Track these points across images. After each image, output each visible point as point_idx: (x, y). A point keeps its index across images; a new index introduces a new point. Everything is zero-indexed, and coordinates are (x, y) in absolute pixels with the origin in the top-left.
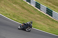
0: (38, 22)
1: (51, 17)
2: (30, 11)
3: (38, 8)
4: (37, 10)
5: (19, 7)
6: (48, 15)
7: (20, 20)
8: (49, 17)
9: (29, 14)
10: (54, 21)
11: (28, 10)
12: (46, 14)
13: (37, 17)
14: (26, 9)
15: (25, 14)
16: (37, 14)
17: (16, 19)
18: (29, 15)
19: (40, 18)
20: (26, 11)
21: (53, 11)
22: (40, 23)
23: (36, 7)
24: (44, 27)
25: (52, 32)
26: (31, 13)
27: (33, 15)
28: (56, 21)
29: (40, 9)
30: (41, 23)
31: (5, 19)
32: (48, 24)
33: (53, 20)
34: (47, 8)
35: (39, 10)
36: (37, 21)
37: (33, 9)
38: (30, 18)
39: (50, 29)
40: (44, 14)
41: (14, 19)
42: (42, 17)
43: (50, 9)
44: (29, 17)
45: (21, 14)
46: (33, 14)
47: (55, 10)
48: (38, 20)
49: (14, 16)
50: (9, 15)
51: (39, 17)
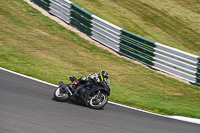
1: (86, 38)
2: (13, 18)
4: (39, 13)
6: (75, 30)
9: (9, 26)
10: (98, 49)
11: (7, 14)
12: (70, 28)
13: (40, 37)
16: (39, 27)
18: (9, 31)
19: (49, 41)
21: (93, 16)
22: (49, 57)
23: (35, 1)
24: (62, 71)
26: (19, 22)
27: (23, 31)
28: (105, 51)
29: (48, 9)
30: (52, 58)
32: (76, 63)
33: (93, 48)
34: (73, 7)
35: (45, 13)
36: (37, 53)
37: (24, 10)
38: (14, 42)
40: (63, 28)
42: (56, 38)
43: (82, 9)
44: (12, 36)
46: (24, 25)
47: (101, 12)
48: (42, 49)
51: (46, 36)
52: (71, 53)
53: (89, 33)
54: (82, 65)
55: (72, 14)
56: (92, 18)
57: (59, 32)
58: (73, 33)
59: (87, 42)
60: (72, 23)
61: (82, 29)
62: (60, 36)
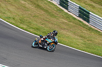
0: (64, 32)
1: (87, 24)
2: (49, 13)
3: (63, 7)
4: (63, 11)
5: (30, 6)
6: (81, 20)
7: (33, 28)
8: (84, 24)
9: (48, 17)
10: (93, 30)
11: (46, 11)
12: (79, 18)
13: (63, 23)
14: (42, 9)
15: (42, 17)
16: (63, 18)
17: (25, 27)
19: (68, 25)
20: (43, 12)
21: (90, 13)
22: (68, 33)
23: (61, 5)
24: (74, 40)
25: (88, 49)
26: (52, 15)
28: (96, 31)
29: (67, 9)
31: (6, 27)
32: (81, 36)
33: (90, 29)
34: (80, 8)
35: (66, 11)
36: (62, 31)
37: (55, 9)
38: (50, 25)
39: (85, 44)
40: (75, 19)
41: (22, 26)
42: (72, 24)
43: (85, 9)
44: (49, 22)
45: (34, 17)
46: (55, 17)
47: (94, 11)
48: (64, 29)
49: (22, 21)
50: (14, 19)
51: (66, 23)
52: (79, 31)
53: (88, 21)
54: (84, 38)
55: (80, 12)
56: (90, 14)
57: (73, 20)
58: (80, 21)
59: (87, 26)
60: (80, 16)
61: (84, 19)
62: (73, 23)
